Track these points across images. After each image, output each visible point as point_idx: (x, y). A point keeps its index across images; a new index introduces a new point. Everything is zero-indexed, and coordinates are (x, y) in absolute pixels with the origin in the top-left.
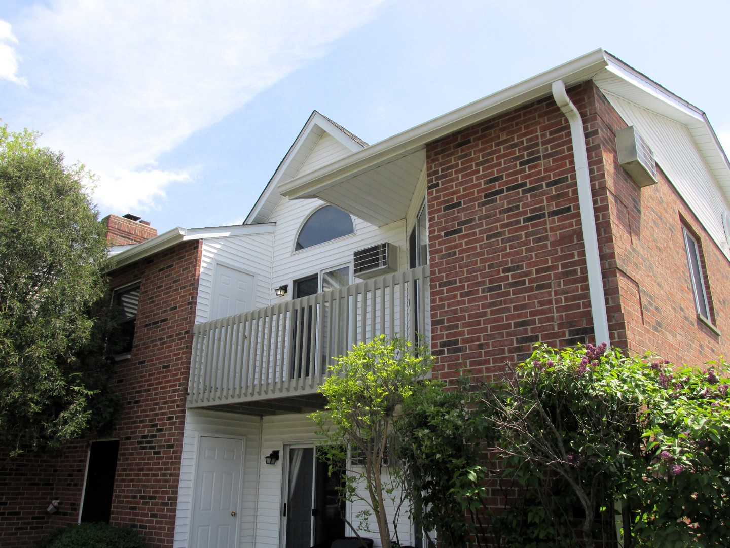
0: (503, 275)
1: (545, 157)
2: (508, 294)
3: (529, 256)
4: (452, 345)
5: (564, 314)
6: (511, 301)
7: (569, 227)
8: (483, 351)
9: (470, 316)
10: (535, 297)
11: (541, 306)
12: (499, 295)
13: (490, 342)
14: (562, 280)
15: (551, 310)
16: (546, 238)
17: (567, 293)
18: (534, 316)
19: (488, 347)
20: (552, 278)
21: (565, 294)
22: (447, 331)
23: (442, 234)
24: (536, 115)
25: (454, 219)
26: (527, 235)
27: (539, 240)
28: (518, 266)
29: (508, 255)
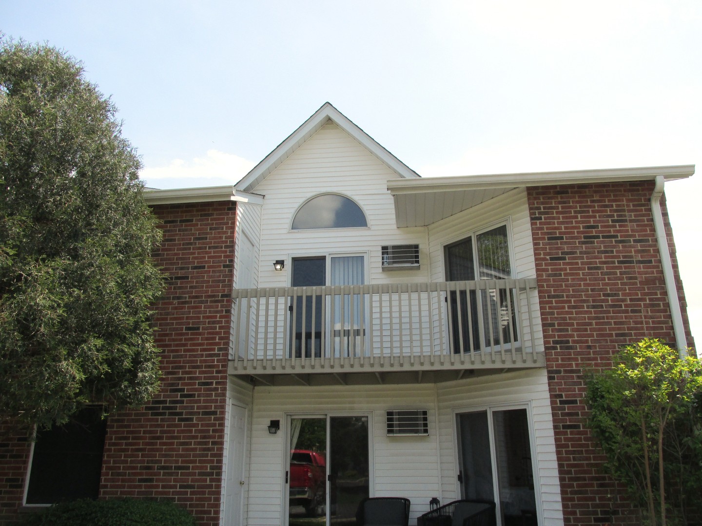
0: (604, 298)
1: (631, 221)
2: (609, 312)
3: (624, 288)
4: (564, 344)
5: (652, 332)
6: (612, 318)
7: (651, 274)
8: (591, 351)
9: (578, 324)
10: (631, 317)
11: (636, 324)
12: (601, 312)
13: (597, 345)
14: (649, 309)
15: (642, 328)
16: (636, 278)
17: (654, 318)
18: (631, 330)
19: (596, 348)
20: (643, 307)
21: (652, 319)
22: (558, 332)
23: (548, 257)
24: (622, 189)
25: (558, 248)
26: (621, 273)
27: (631, 278)
28: (615, 294)
29: (607, 284)
